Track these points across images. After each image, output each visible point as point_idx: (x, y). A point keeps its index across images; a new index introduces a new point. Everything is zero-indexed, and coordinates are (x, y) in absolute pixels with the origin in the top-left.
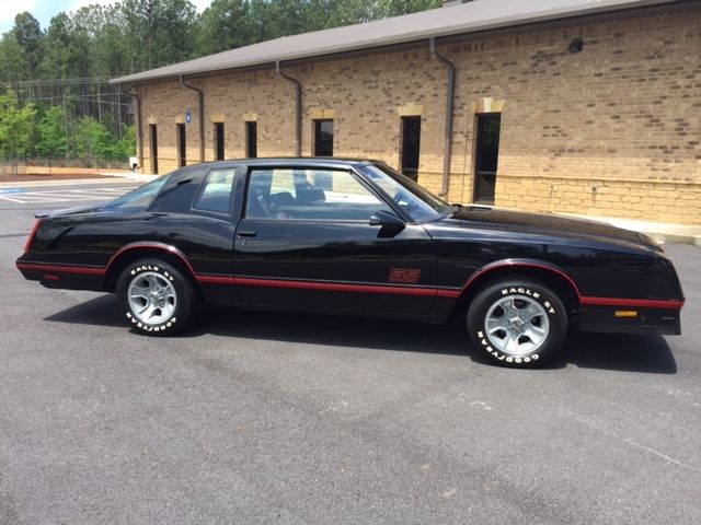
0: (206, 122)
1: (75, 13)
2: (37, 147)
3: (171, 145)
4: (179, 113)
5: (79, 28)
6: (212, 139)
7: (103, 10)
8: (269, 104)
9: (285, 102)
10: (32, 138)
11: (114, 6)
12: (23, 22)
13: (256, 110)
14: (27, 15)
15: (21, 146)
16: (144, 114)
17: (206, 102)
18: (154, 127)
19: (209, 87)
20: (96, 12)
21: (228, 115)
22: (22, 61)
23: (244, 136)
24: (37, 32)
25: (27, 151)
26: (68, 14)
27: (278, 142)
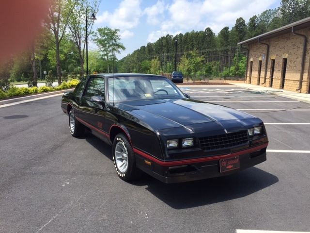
0: (269, 59)
1: (260, 14)
2: (237, 72)
3: (256, 70)
4: (261, 56)
5: (261, 21)
6: (270, 67)
7: (272, 12)
8: (293, 49)
9: (299, 48)
10: (236, 69)
11: (277, 9)
12: (239, 22)
13: (288, 52)
14: (241, 18)
15: (231, 72)
16: (250, 57)
17: (270, 50)
18: (252, 62)
19: (272, 42)
20: (269, 13)
21: (277, 55)
22: (237, 38)
23: (281, 66)
24: (244, 25)
25: (233, 74)
26: (257, 15)
27: (295, 68)
